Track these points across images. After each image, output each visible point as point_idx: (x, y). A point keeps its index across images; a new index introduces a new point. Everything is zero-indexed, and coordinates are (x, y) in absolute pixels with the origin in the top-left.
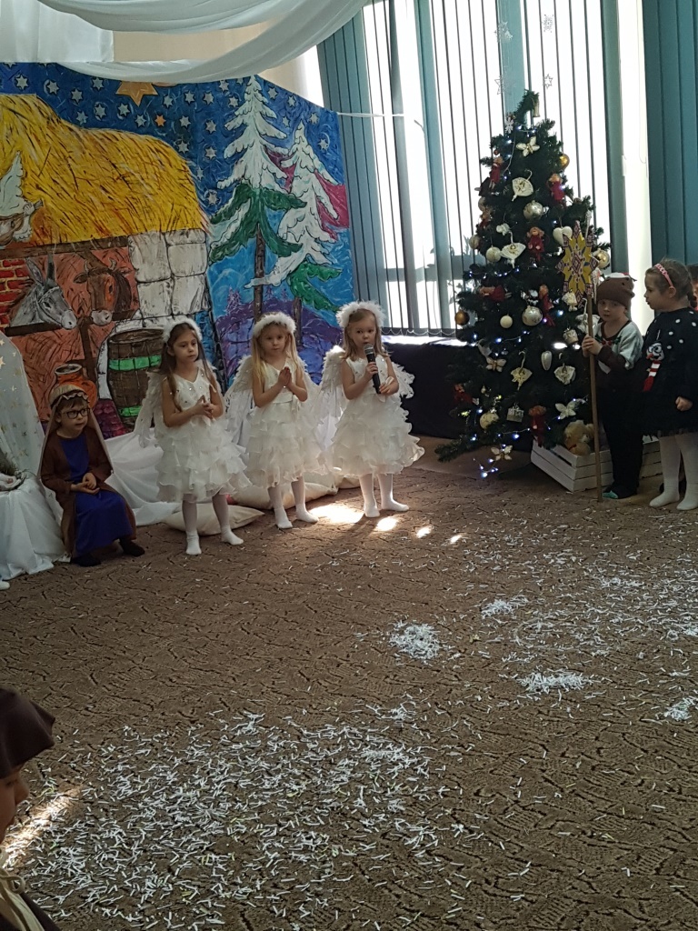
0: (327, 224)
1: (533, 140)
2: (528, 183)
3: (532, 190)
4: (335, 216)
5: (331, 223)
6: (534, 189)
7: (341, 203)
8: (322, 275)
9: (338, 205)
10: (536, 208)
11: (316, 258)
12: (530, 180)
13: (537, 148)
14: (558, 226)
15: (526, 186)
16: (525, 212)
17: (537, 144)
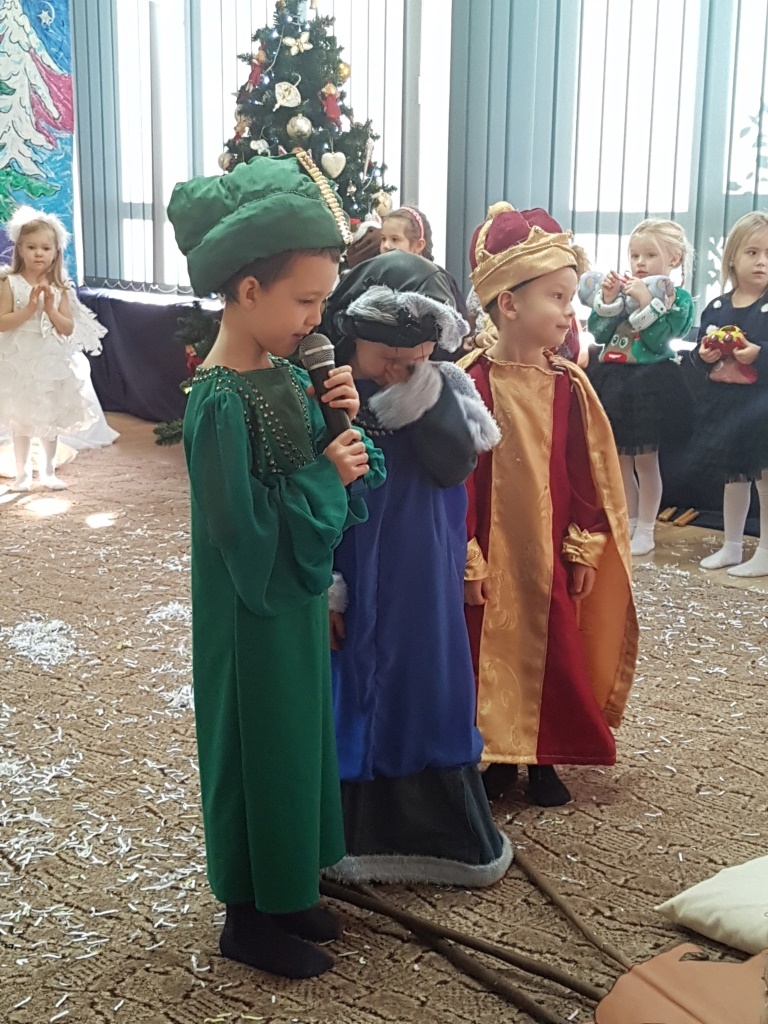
0: (43, 124)
1: (305, 36)
2: (294, 89)
3: (299, 100)
4: (56, 114)
5: (48, 123)
6: (303, 99)
7: (65, 98)
8: (30, 190)
9: (61, 102)
10: (302, 124)
11: (24, 167)
12: (298, 87)
13: (310, 46)
14: (329, 151)
15: (292, 94)
16: (289, 127)
17: (310, 41)
